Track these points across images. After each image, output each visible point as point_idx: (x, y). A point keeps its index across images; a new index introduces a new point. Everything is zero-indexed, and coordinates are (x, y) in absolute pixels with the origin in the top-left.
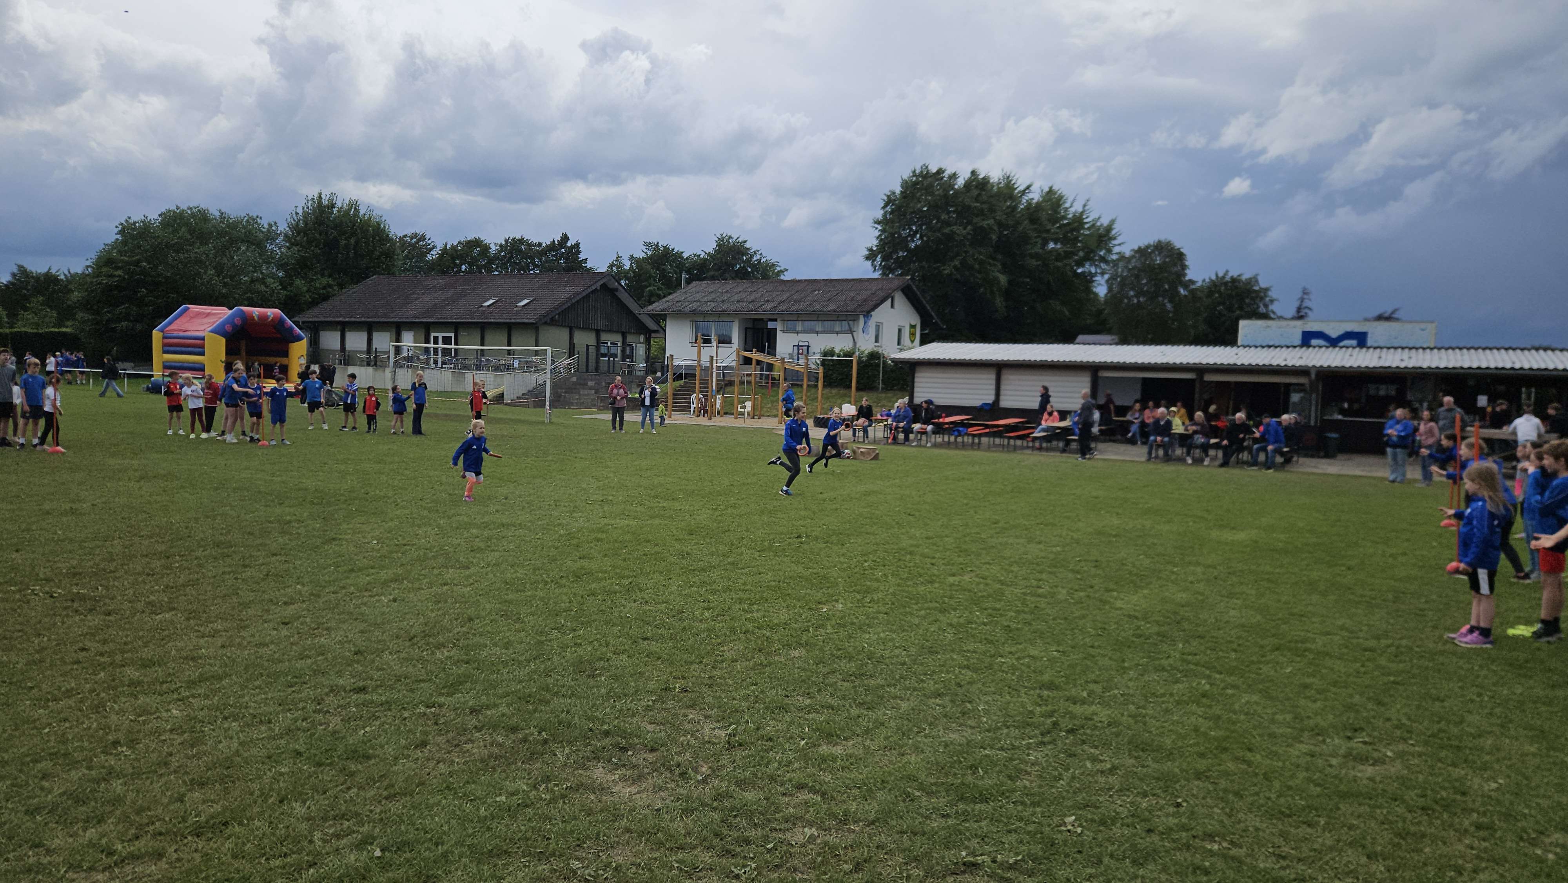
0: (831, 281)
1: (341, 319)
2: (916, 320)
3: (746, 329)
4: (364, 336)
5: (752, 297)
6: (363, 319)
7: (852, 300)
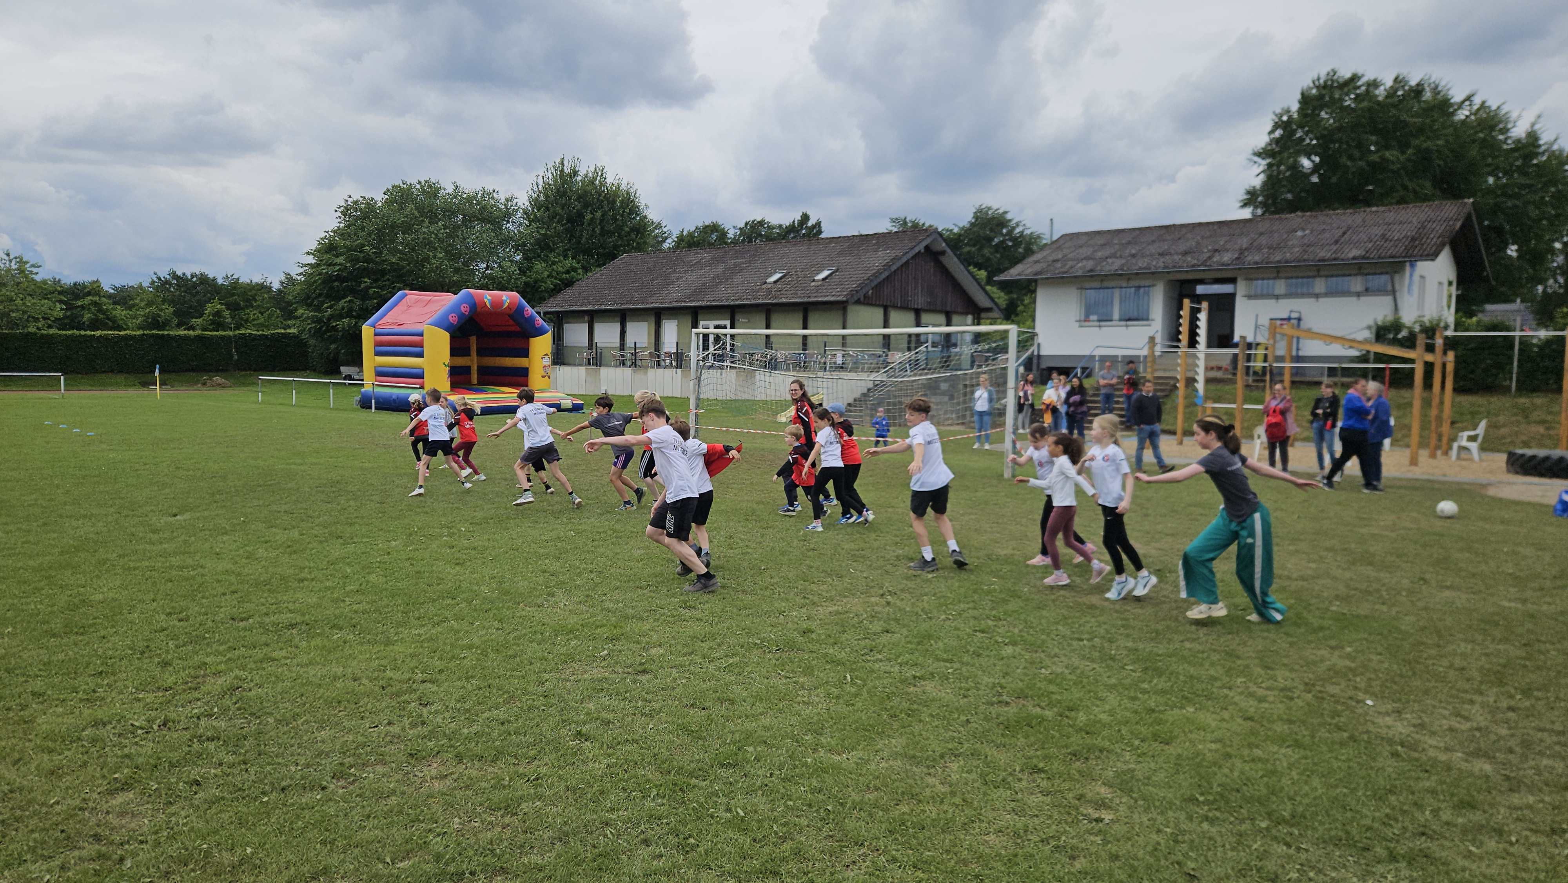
1: (589, 308)
2: (1453, 274)
4: (616, 327)
6: (616, 307)
7: (1385, 239)
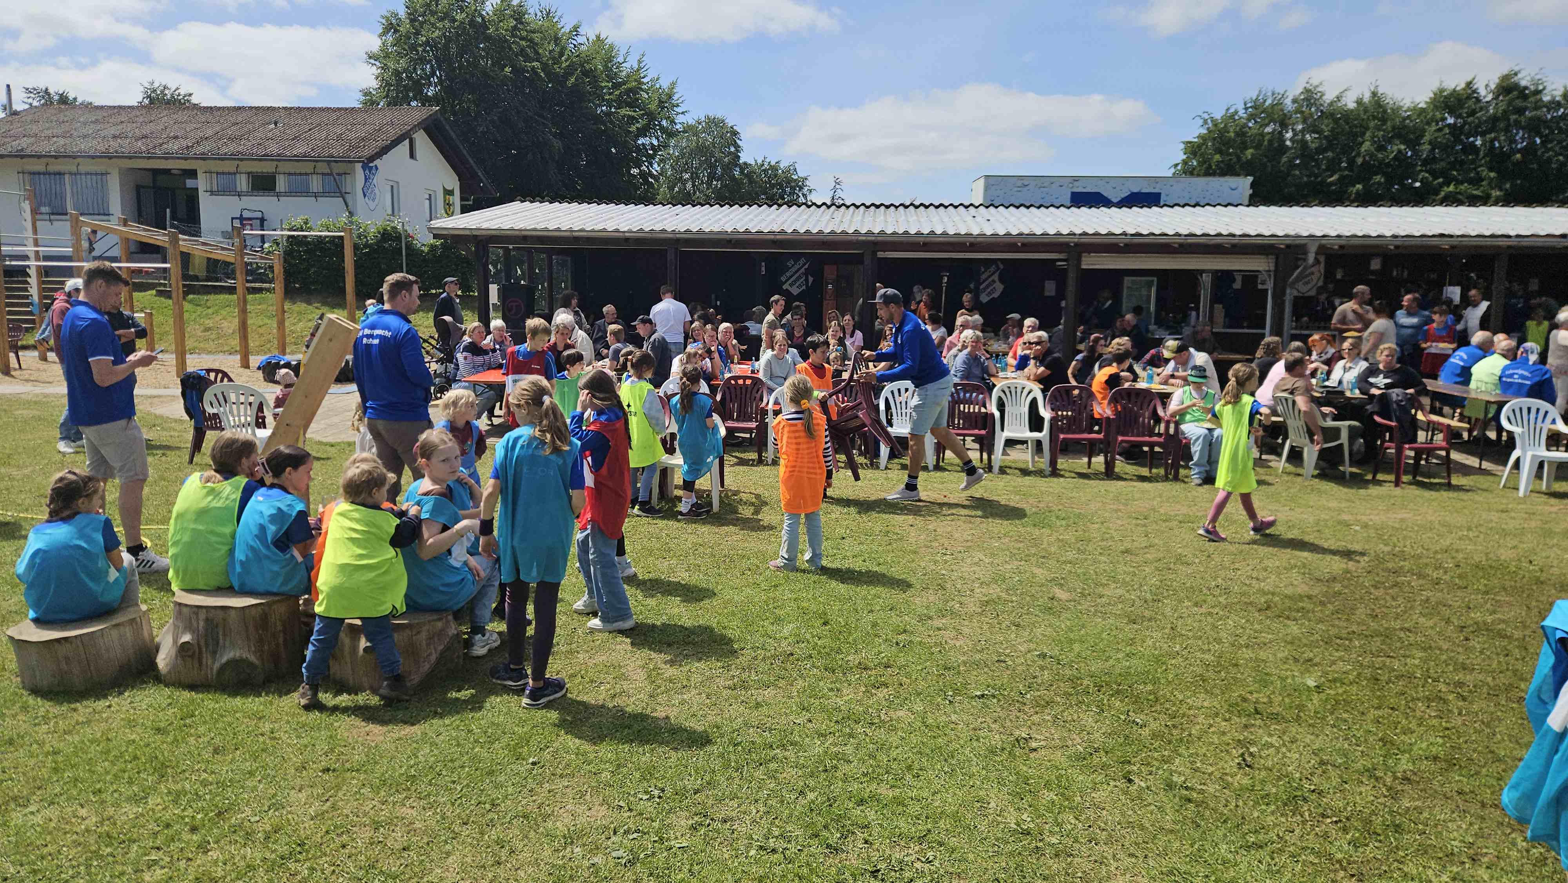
0: (299, 109)
2: (453, 182)
3: (138, 188)
5: (146, 130)
7: (339, 137)
